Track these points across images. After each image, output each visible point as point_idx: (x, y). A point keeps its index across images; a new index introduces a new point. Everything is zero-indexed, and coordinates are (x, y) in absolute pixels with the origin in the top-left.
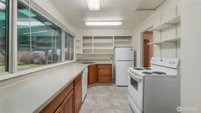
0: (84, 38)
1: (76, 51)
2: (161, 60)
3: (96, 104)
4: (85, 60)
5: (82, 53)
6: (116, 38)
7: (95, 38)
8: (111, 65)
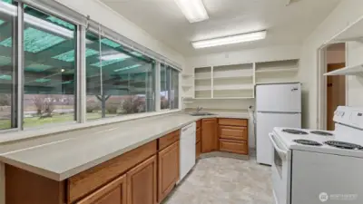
0: (197, 70)
1: (182, 94)
2: (360, 115)
3: (206, 189)
4: (198, 110)
5: (193, 98)
6: (259, 65)
7: (217, 69)
8: (247, 120)
